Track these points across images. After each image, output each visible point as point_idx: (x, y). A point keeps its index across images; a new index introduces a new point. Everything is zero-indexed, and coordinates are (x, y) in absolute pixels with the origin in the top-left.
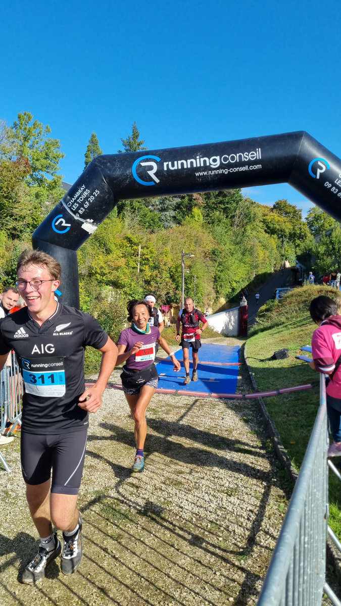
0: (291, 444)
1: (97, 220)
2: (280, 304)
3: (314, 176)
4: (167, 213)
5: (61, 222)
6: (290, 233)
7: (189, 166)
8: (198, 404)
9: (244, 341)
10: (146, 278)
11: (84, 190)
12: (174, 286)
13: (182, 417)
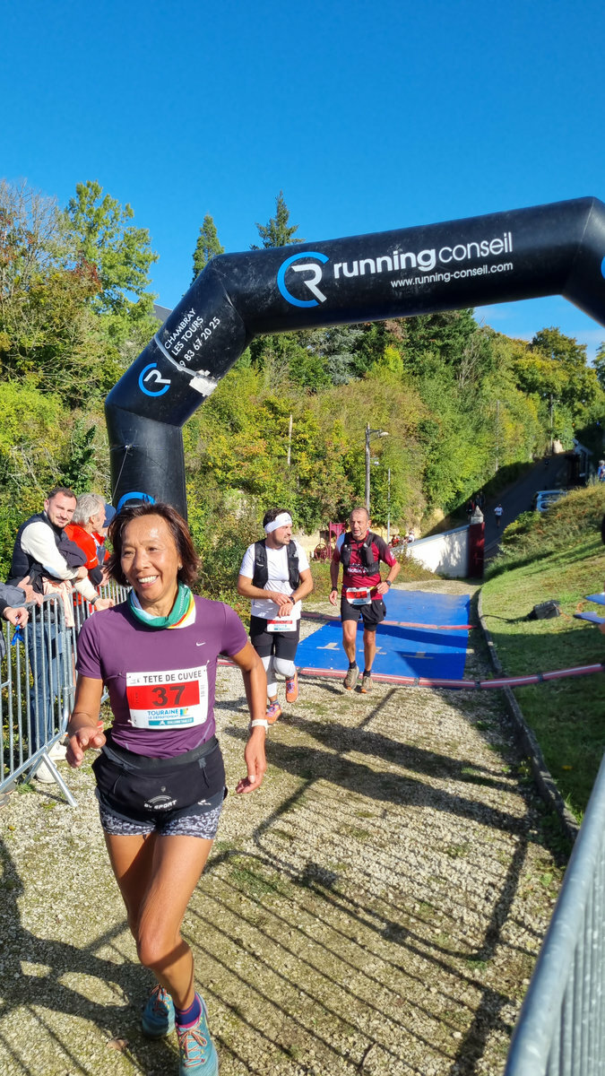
0: (564, 770)
1: (216, 371)
2: (543, 520)
4: (339, 357)
5: (155, 377)
6: (563, 390)
7: (380, 270)
8: (395, 696)
9: (478, 587)
10: (302, 475)
11: (194, 319)
12: (351, 489)
13: (367, 720)
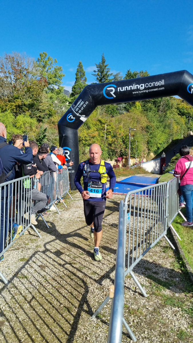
1: (87, 115)
3: (190, 92)
4: (121, 105)
5: (71, 117)
7: (130, 89)
9: (160, 176)
10: (109, 142)
11: (81, 102)
12: (124, 146)
